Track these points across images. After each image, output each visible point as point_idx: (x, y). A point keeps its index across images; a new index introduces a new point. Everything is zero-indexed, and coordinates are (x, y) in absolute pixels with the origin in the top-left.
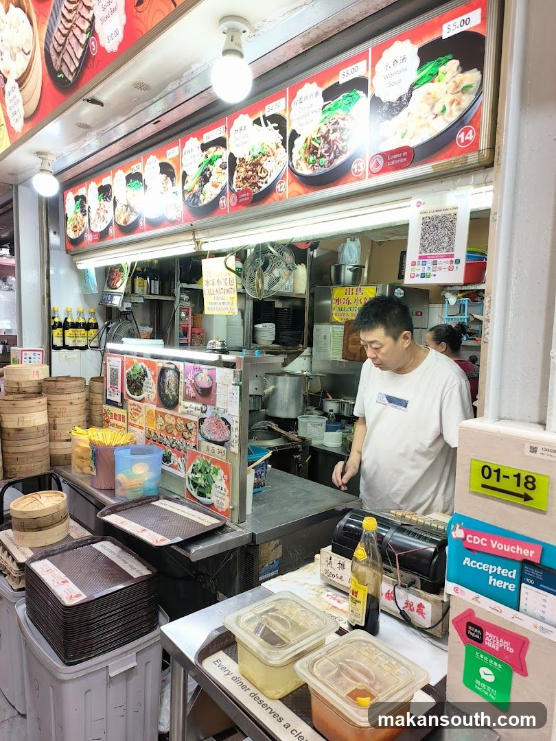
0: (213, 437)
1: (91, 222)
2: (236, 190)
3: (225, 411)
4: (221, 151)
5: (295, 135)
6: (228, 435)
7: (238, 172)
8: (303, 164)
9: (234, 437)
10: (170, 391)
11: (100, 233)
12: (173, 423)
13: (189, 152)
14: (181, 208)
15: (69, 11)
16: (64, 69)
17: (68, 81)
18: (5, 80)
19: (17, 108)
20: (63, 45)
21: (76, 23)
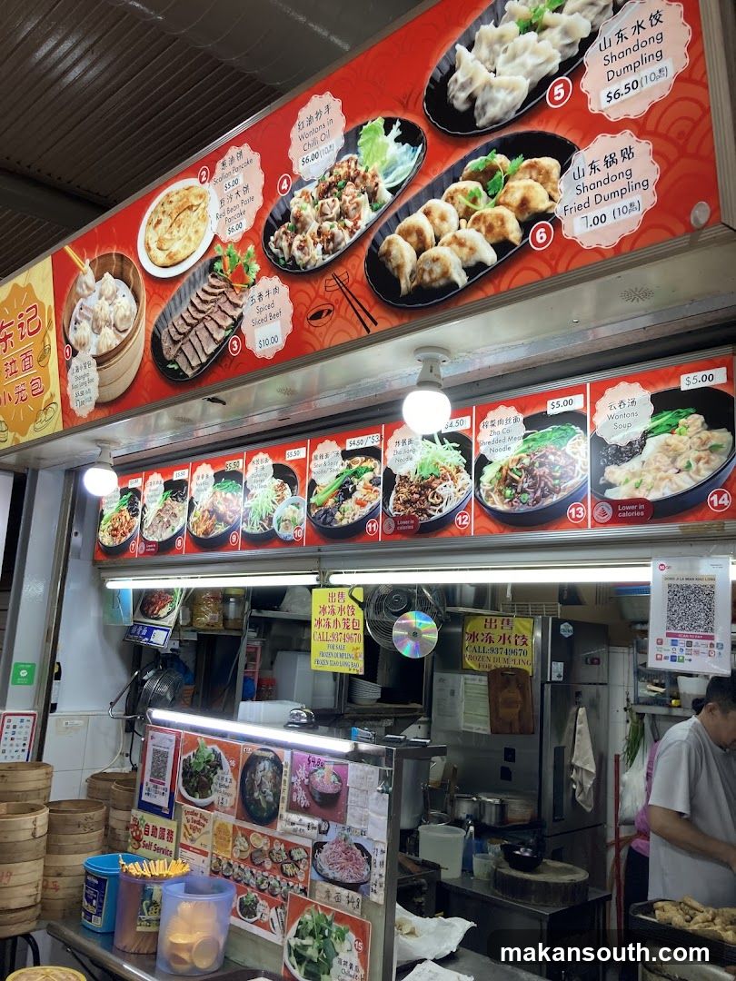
0: (338, 875)
1: (146, 526)
2: (394, 514)
3: (363, 833)
4: (371, 463)
5: (483, 461)
6: (366, 873)
7: (397, 492)
8: (496, 497)
9: (377, 877)
10: (263, 796)
11: (159, 543)
12: (266, 848)
13: (322, 457)
14: (304, 526)
15: (202, 301)
16: (181, 361)
17: (185, 375)
18: (75, 353)
19: (87, 388)
20: (185, 335)
21: (213, 316)
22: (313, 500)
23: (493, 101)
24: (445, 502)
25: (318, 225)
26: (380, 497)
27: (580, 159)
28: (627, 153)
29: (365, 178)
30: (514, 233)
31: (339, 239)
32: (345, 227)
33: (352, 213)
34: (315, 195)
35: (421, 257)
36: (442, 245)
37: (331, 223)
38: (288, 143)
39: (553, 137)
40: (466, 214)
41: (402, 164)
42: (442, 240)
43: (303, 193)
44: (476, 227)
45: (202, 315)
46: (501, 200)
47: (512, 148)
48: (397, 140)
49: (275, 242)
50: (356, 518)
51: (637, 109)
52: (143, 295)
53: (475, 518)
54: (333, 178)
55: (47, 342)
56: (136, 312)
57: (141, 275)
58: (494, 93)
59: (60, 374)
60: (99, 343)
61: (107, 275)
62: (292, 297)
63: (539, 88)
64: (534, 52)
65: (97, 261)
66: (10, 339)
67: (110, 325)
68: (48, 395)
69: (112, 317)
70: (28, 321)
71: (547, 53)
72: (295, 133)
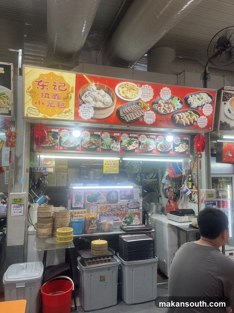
1: (62, 142)
2: (141, 149)
3: (137, 200)
4: (135, 140)
7: (142, 145)
8: (159, 149)
11: (69, 147)
13: (124, 136)
15: (134, 109)
16: (125, 118)
17: (126, 121)
18: (84, 103)
19: (88, 113)
20: (128, 113)
21: (136, 112)
22: (121, 144)
23: (193, 105)
24: (151, 148)
25: (163, 107)
26: (138, 146)
27: (201, 117)
28: (205, 119)
29: (173, 105)
32: (168, 110)
33: (170, 109)
34: (164, 102)
35: (180, 120)
36: (183, 119)
37: (166, 108)
38: (160, 92)
39: (199, 113)
40: (187, 117)
41: (179, 106)
43: (162, 101)
44: (188, 119)
45: (133, 111)
46: (192, 117)
47: (194, 112)
48: (179, 102)
49: (154, 106)
50: (133, 149)
51: (207, 115)
52: (115, 100)
53: (156, 152)
54: (168, 102)
55: (70, 95)
56: (112, 103)
57: (115, 96)
58: (193, 104)
59: (75, 106)
60: (96, 104)
61: (102, 90)
62: (156, 116)
63: (198, 107)
64: (198, 102)
65: (98, 85)
66: (47, 87)
67: (101, 102)
68: (67, 109)
69: (102, 100)
70: (59, 86)
71: (199, 103)
72: (161, 90)
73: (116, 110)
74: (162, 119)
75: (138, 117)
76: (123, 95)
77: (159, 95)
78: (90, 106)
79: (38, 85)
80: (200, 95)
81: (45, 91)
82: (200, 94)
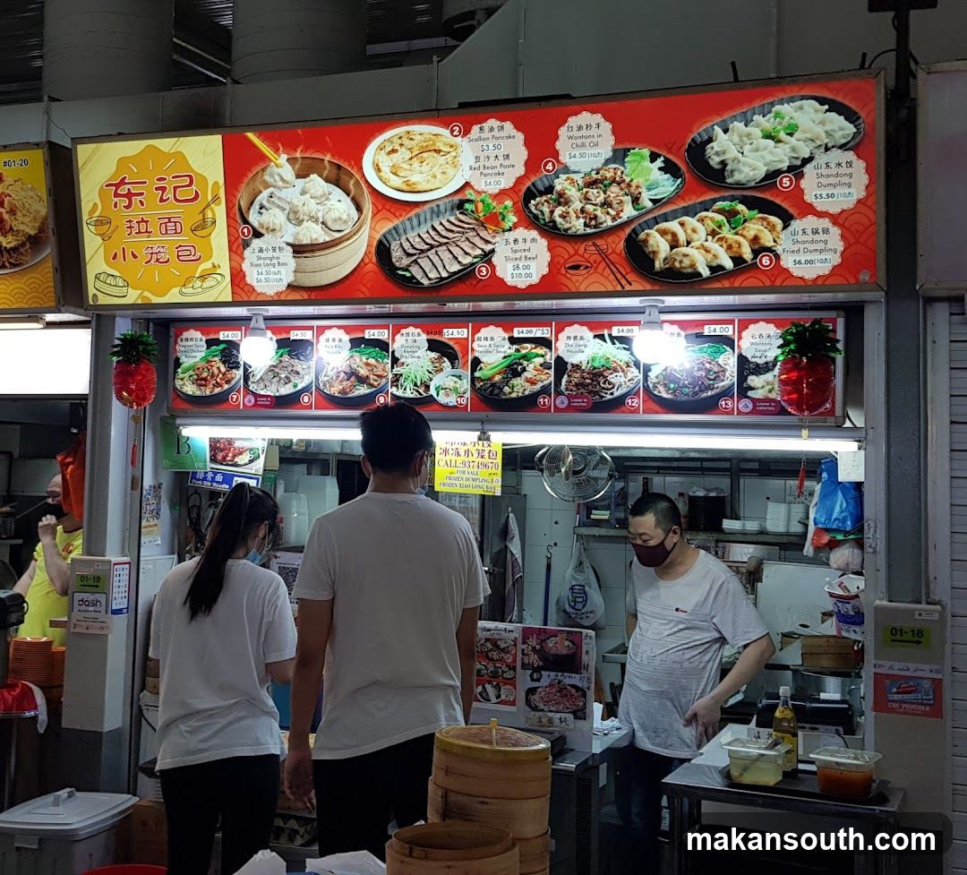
1: (252, 379)
2: (566, 393)
4: (540, 351)
7: (569, 376)
8: (661, 388)
11: (276, 397)
13: (486, 339)
14: (468, 395)
15: (446, 229)
16: (415, 270)
17: (419, 283)
18: (257, 235)
19: (276, 270)
20: (422, 251)
21: (459, 243)
22: (477, 374)
23: (740, 172)
24: (616, 387)
25: (581, 205)
26: (552, 379)
27: (796, 225)
28: (826, 231)
29: (629, 185)
30: (747, 254)
31: (602, 220)
32: (608, 213)
33: (615, 206)
34: (581, 182)
35: (675, 250)
36: (692, 247)
37: (595, 207)
38: (557, 137)
39: (780, 206)
41: (664, 186)
42: (692, 244)
43: (568, 178)
44: (720, 243)
45: (446, 240)
46: (740, 232)
47: (751, 203)
48: (660, 169)
49: (536, 206)
50: (527, 393)
51: (835, 210)
52: (368, 206)
53: (644, 402)
54: (599, 177)
55: (209, 214)
56: (356, 219)
57: (365, 189)
58: (741, 166)
59: (230, 249)
60: (298, 233)
61: (314, 177)
62: (550, 249)
63: (773, 175)
64: (771, 153)
65: (300, 160)
66: (139, 198)
67: (316, 221)
68: (206, 265)
69: (320, 215)
70: (175, 188)
71: (780, 156)
72: (563, 131)
73: (375, 243)
74: (582, 257)
75: (467, 260)
76: (396, 182)
77: (556, 154)
78: (280, 242)
79: (116, 195)
80: (777, 115)
81: (137, 212)
82: (777, 108)
